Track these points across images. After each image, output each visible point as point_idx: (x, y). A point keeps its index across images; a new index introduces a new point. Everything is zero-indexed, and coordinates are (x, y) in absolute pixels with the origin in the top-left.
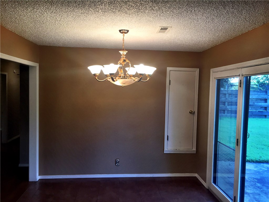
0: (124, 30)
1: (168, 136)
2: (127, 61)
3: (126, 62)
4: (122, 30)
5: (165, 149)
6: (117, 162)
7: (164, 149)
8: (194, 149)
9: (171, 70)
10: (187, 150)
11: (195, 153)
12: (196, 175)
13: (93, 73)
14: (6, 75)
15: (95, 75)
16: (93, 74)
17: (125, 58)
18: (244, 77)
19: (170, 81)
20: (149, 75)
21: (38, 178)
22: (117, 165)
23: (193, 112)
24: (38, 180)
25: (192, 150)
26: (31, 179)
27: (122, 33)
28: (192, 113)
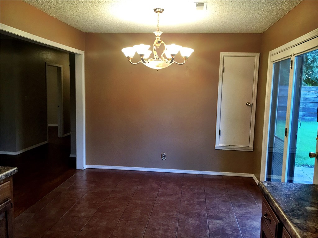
0: (159, 9)
1: (220, 130)
2: (162, 42)
3: (161, 44)
4: (157, 9)
5: (217, 144)
6: (163, 156)
7: (215, 145)
8: (251, 146)
9: (225, 55)
10: (242, 147)
11: (252, 151)
12: (253, 176)
13: (127, 55)
14: (61, 67)
15: (128, 58)
16: (127, 57)
17: (160, 39)
18: (295, 56)
19: (223, 68)
20: (186, 58)
21: (85, 167)
22: (163, 159)
23: (251, 103)
24: (84, 168)
25: (248, 148)
26: (78, 167)
27: (157, 12)
28: (249, 105)
